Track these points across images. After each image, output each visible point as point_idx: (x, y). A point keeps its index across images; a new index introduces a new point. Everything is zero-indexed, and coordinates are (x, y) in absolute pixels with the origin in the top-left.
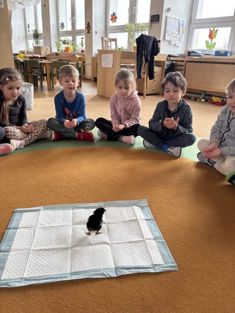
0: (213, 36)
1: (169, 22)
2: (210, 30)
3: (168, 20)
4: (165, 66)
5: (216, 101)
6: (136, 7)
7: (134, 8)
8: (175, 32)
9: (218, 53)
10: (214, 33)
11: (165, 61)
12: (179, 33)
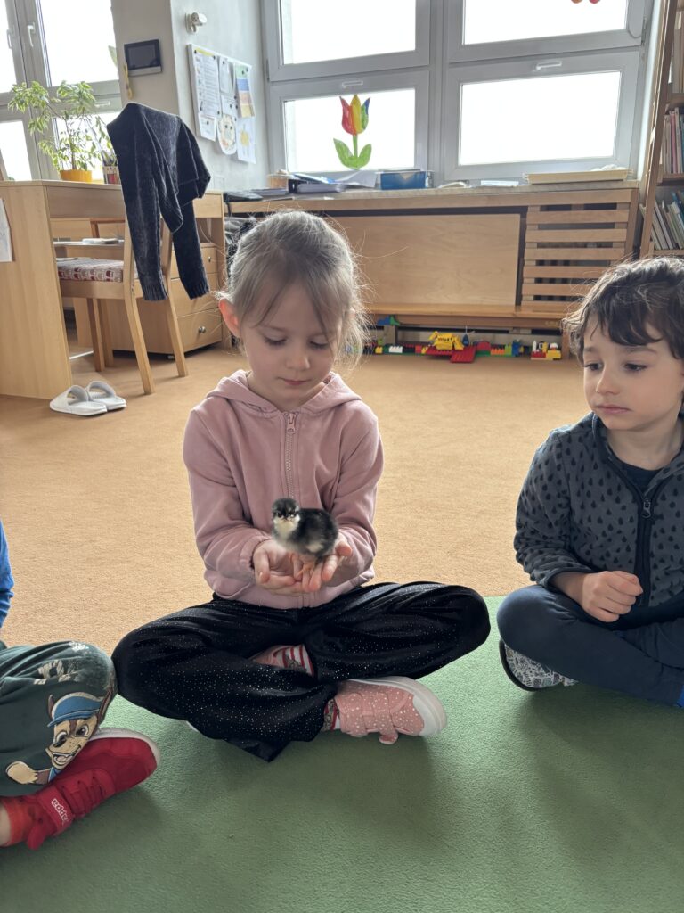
0: (358, 125)
1: (202, 71)
2: (343, 102)
3: (196, 63)
4: (225, 238)
5: (448, 346)
6: (37, 27)
7: (30, 27)
8: (226, 109)
9: (390, 180)
10: (357, 115)
11: (221, 219)
12: (239, 114)
